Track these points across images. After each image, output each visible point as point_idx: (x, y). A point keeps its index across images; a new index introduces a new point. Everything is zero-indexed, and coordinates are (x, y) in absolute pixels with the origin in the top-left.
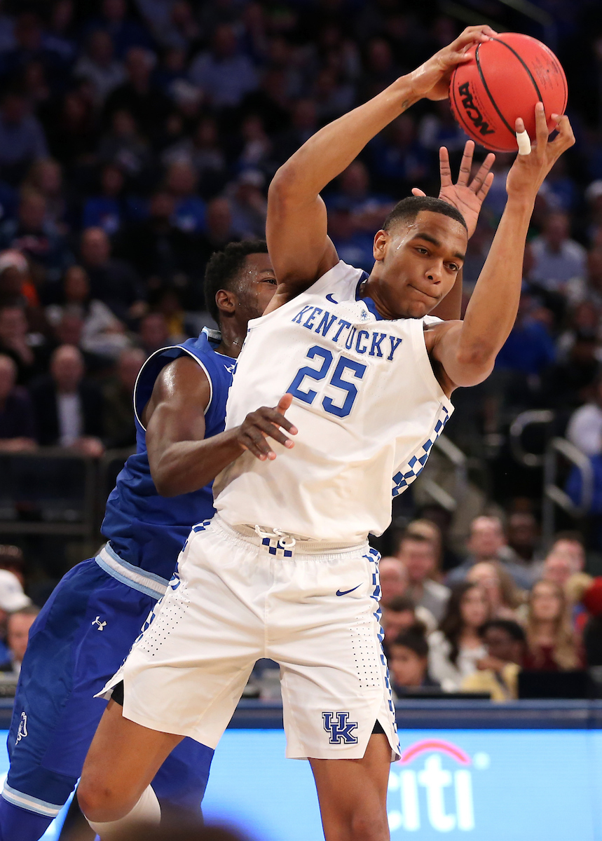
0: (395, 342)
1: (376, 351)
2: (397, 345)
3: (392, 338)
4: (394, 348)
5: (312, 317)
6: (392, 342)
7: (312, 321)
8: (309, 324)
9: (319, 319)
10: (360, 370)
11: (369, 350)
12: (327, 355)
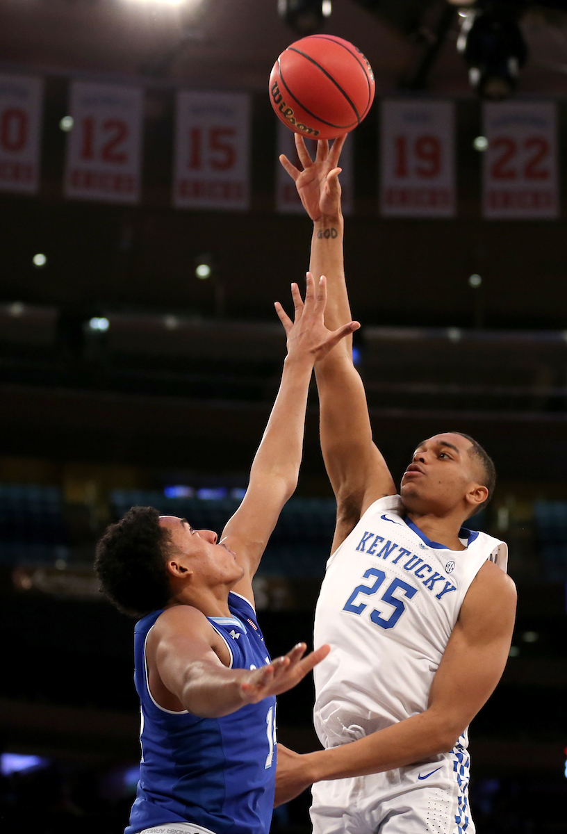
0: (449, 587)
1: (429, 584)
2: (450, 590)
3: (448, 584)
4: (445, 591)
5: (374, 545)
7: (374, 548)
9: (380, 546)
10: (411, 592)
11: (425, 579)
12: (381, 576)
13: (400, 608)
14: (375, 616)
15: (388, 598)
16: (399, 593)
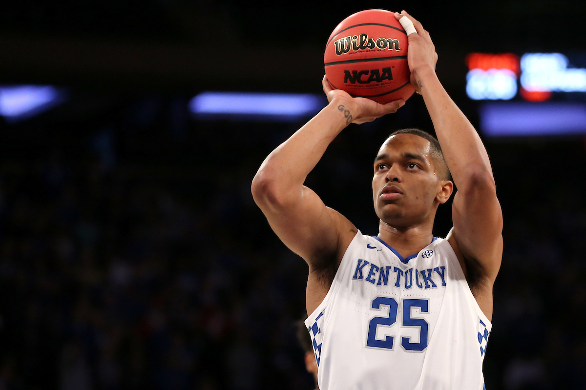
3: (437, 269)
5: (371, 273)
6: (438, 272)
7: (372, 277)
8: (371, 279)
9: (377, 273)
10: (424, 305)
12: (391, 303)
13: (424, 326)
14: (407, 344)
15: (408, 322)
16: (416, 313)
